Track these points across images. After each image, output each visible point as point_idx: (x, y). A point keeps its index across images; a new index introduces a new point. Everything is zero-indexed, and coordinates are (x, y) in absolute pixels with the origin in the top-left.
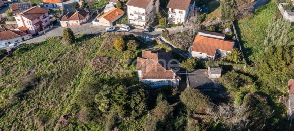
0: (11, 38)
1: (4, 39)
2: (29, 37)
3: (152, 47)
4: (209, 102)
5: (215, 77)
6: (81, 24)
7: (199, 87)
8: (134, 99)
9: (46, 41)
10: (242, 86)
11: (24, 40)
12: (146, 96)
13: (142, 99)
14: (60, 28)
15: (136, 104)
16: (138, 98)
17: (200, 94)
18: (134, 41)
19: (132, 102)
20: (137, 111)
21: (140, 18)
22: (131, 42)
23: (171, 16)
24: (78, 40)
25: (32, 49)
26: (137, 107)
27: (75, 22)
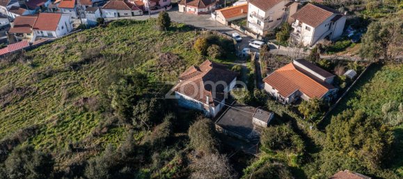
0: (122, 9)
1: (114, 8)
2: (139, 14)
3: (241, 63)
4: (213, 147)
5: (259, 124)
6: (199, 13)
7: (227, 126)
8: (139, 106)
9: (145, 21)
10: (282, 150)
11: (133, 15)
12: (154, 108)
13: (147, 110)
14: (177, 12)
15: (140, 113)
16: (143, 107)
17: (206, 133)
18: (217, 47)
19: (136, 109)
20: (138, 121)
21: (259, 23)
22: (214, 47)
23: (298, 31)
24: (174, 29)
25: (127, 25)
26: (139, 117)
27: (193, 9)
